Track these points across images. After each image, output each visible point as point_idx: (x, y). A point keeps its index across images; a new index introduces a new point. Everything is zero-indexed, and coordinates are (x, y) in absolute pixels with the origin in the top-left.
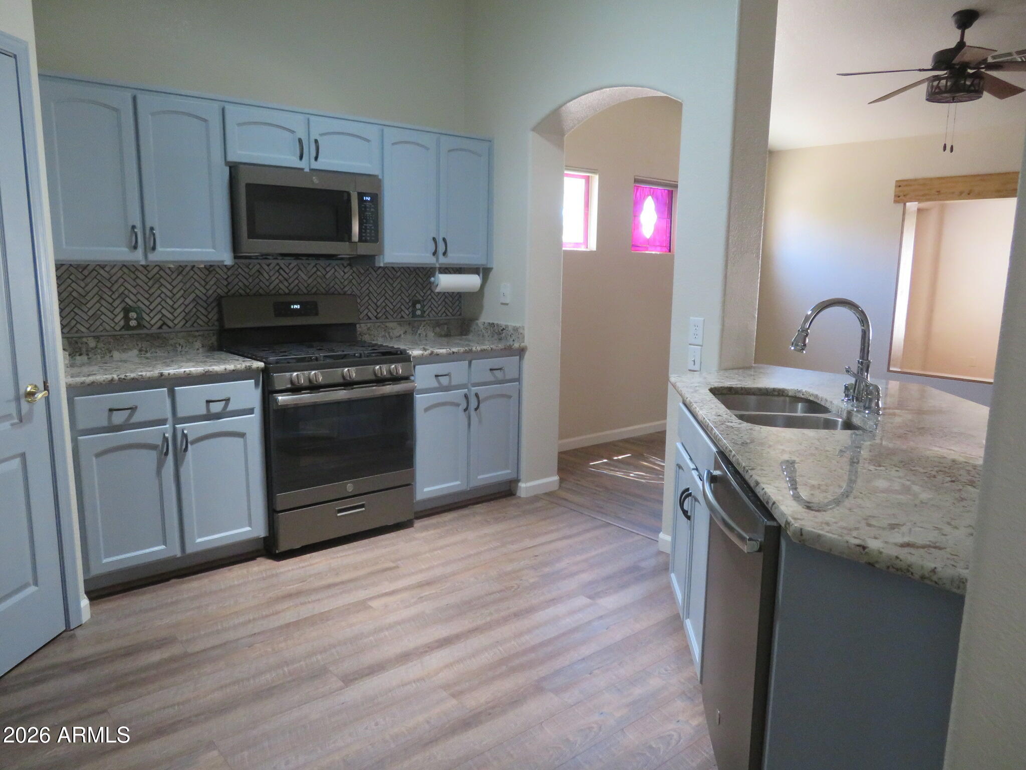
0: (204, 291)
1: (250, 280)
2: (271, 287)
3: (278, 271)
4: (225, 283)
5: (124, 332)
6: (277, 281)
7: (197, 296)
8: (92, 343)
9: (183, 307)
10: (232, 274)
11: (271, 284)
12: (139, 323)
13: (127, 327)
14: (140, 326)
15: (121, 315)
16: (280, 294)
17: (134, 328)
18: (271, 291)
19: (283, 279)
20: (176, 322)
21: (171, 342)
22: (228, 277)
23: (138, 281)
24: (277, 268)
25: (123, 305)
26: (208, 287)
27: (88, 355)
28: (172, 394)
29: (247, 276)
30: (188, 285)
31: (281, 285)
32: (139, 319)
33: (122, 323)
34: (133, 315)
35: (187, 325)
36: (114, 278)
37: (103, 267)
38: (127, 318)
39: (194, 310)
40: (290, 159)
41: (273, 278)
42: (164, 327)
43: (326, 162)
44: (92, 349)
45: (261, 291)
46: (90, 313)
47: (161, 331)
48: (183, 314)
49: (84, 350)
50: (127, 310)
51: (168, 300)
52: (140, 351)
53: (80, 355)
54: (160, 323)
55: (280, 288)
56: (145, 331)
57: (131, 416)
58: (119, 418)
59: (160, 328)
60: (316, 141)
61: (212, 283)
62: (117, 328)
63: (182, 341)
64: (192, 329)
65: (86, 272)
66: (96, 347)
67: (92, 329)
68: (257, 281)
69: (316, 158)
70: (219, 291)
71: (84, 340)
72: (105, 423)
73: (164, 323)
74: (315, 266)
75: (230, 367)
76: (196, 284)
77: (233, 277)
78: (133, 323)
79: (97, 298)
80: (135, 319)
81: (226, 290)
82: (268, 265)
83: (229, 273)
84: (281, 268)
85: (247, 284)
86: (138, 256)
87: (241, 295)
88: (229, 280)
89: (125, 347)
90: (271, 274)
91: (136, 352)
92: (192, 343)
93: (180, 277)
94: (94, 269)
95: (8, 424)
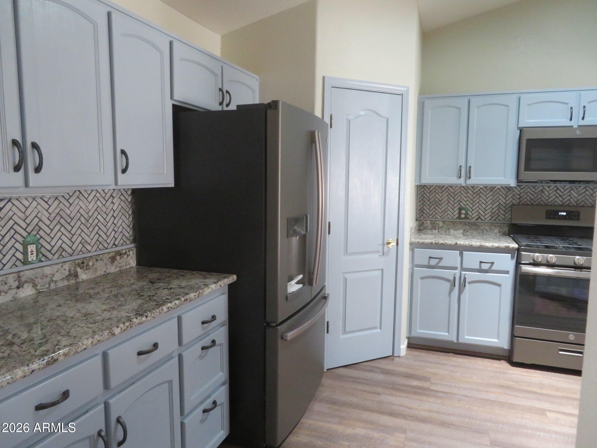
0: (504, 201)
1: (535, 196)
3: (556, 191)
4: (518, 197)
5: (457, 220)
6: (554, 197)
7: (500, 203)
8: (441, 224)
9: (491, 209)
10: (524, 192)
11: (549, 199)
12: (466, 216)
13: (459, 217)
14: (466, 218)
15: (457, 211)
16: (555, 205)
17: (463, 219)
18: (549, 203)
19: (558, 195)
20: (486, 217)
21: (482, 228)
22: (521, 193)
23: (468, 194)
24: (556, 188)
25: (458, 207)
26: (507, 199)
27: (438, 230)
28: (461, 254)
29: (533, 193)
30: (496, 197)
31: (556, 199)
32: (466, 214)
33: (457, 216)
34: (463, 212)
35: (492, 219)
36: (456, 192)
37: (451, 187)
38: (460, 213)
39: (497, 211)
40: (562, 121)
41: (551, 195)
42: (479, 220)
43: (591, 120)
44: (441, 227)
45: (542, 203)
46: (443, 209)
47: (477, 221)
48: (491, 213)
49: (437, 227)
50: (460, 209)
51: (483, 205)
52: (464, 231)
53: (435, 229)
54: (477, 217)
55: (556, 201)
56: (468, 221)
57: (439, 262)
58: (433, 262)
59: (477, 219)
60: (584, 107)
61: (510, 197)
62: (455, 218)
63: (487, 228)
64: (495, 222)
65: (443, 189)
66: (443, 227)
67: (443, 217)
68: (540, 196)
69: (583, 118)
70: (514, 201)
71: (438, 222)
72: (426, 263)
73: (479, 218)
76: (500, 197)
77: (524, 194)
78: (463, 216)
79: (447, 202)
80: (464, 214)
81: (518, 201)
82: (549, 187)
83: (522, 191)
84: (558, 189)
85: (533, 197)
86: (461, 181)
87: (528, 204)
88: (521, 195)
89: (457, 228)
90: (550, 192)
91: (461, 231)
92: (493, 230)
93: (491, 193)
94: (447, 188)
95: (377, 255)
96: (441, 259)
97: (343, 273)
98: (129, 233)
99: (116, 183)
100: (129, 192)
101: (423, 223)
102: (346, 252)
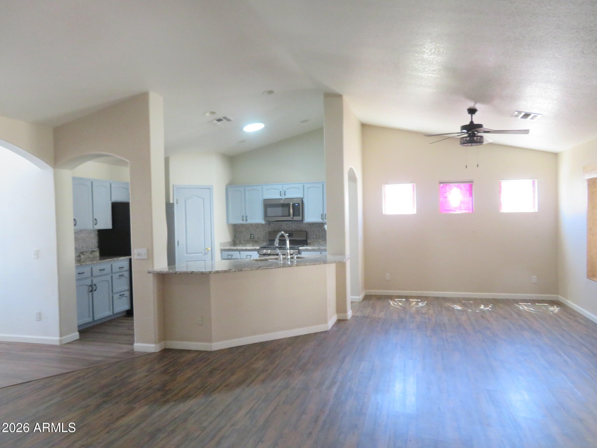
2: (285, 228)
5: (250, 240)
7: (266, 231)
8: (243, 242)
13: (251, 238)
14: (253, 238)
15: (250, 236)
17: (252, 239)
20: (261, 238)
21: (259, 242)
23: (254, 228)
28: (240, 253)
29: (278, 226)
30: (264, 228)
32: (253, 237)
33: (250, 237)
34: (252, 236)
35: (264, 239)
36: (249, 227)
38: (251, 237)
39: (265, 235)
40: (278, 197)
43: (288, 196)
45: (282, 230)
46: (244, 235)
48: (263, 236)
50: (251, 235)
51: (260, 232)
52: (253, 244)
53: (241, 244)
56: (254, 240)
57: (232, 257)
58: (230, 257)
59: (258, 239)
60: (285, 191)
63: (262, 243)
65: (243, 226)
67: (244, 238)
68: (281, 227)
69: (285, 195)
72: (227, 258)
74: (297, 223)
75: (251, 248)
78: (252, 238)
79: (245, 232)
86: (244, 222)
91: (251, 244)
92: (264, 243)
94: (245, 225)
95: (202, 254)
96: (232, 255)
97: (187, 262)
98: (96, 244)
99: (93, 228)
100: (97, 231)
101: (236, 242)
102: (187, 253)
